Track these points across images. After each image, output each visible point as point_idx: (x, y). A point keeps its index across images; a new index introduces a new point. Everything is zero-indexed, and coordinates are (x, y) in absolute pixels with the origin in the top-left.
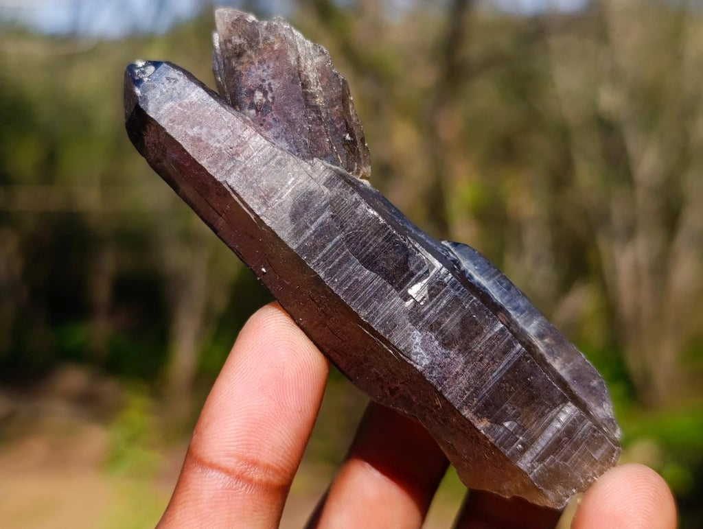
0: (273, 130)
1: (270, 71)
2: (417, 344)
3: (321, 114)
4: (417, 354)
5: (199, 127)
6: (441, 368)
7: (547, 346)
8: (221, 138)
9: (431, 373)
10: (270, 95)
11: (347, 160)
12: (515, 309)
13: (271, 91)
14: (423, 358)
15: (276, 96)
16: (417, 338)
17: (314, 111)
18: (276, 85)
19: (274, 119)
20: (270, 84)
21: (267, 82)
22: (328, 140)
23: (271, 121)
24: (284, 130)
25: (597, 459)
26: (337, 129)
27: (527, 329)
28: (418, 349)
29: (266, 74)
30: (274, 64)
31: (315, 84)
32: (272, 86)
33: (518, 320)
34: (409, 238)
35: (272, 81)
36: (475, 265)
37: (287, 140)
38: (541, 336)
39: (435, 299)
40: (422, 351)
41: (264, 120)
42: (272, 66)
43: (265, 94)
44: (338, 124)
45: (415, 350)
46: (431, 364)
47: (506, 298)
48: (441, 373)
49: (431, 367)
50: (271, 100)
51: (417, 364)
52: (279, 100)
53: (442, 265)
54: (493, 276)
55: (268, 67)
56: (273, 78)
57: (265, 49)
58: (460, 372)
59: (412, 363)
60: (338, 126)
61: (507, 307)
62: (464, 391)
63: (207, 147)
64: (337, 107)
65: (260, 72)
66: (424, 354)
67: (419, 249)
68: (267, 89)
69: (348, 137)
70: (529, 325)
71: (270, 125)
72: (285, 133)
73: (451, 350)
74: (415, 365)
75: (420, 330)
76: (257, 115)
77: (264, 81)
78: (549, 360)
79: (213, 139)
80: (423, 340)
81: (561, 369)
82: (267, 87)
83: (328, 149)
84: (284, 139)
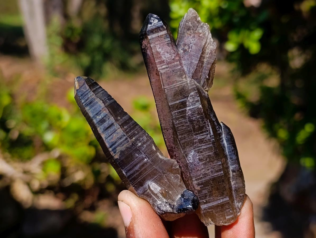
0: (185, 61)
1: (194, 42)
2: (191, 155)
3: (203, 65)
4: (190, 157)
5: (161, 49)
6: (195, 166)
7: (233, 176)
8: (166, 57)
9: (190, 165)
10: (190, 49)
11: (203, 83)
12: (231, 158)
13: (191, 49)
14: (191, 160)
15: (192, 51)
16: (192, 153)
17: (201, 63)
18: (194, 47)
19: (187, 58)
20: (192, 46)
21: (192, 45)
22: (201, 74)
23: (186, 58)
24: (188, 64)
25: (226, 218)
26: (205, 72)
27: (230, 167)
28: (191, 156)
29: (193, 42)
30: (197, 40)
31: (207, 54)
32: (192, 47)
33: (229, 162)
34: (208, 120)
35: (193, 45)
36: (227, 137)
37: (187, 67)
38: (233, 171)
39: (205, 144)
40: (191, 157)
41: (184, 57)
42: (196, 40)
43: (189, 48)
44: (207, 71)
45: (189, 156)
46: (192, 163)
47: (230, 153)
48: (194, 167)
49: (191, 164)
50: (189, 51)
51: (188, 161)
52: (192, 53)
53: (213, 135)
54: (230, 144)
55: (195, 40)
56: (194, 45)
57: (197, 33)
58: (200, 170)
59: (187, 159)
60: (206, 72)
61: (228, 157)
62: (197, 176)
63: (161, 57)
64: (209, 66)
65: (191, 40)
66: (192, 159)
67: (209, 125)
68: (190, 47)
69: (207, 77)
70: (232, 166)
71: (185, 59)
72: (188, 65)
73: (201, 162)
74: (187, 160)
75: (195, 151)
76: (183, 53)
77: (191, 43)
78: (231, 180)
79: (164, 56)
80: (194, 154)
81: (233, 185)
82: (191, 46)
83: (199, 77)
84: (186, 67)
